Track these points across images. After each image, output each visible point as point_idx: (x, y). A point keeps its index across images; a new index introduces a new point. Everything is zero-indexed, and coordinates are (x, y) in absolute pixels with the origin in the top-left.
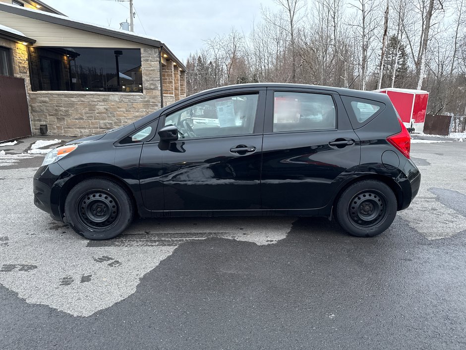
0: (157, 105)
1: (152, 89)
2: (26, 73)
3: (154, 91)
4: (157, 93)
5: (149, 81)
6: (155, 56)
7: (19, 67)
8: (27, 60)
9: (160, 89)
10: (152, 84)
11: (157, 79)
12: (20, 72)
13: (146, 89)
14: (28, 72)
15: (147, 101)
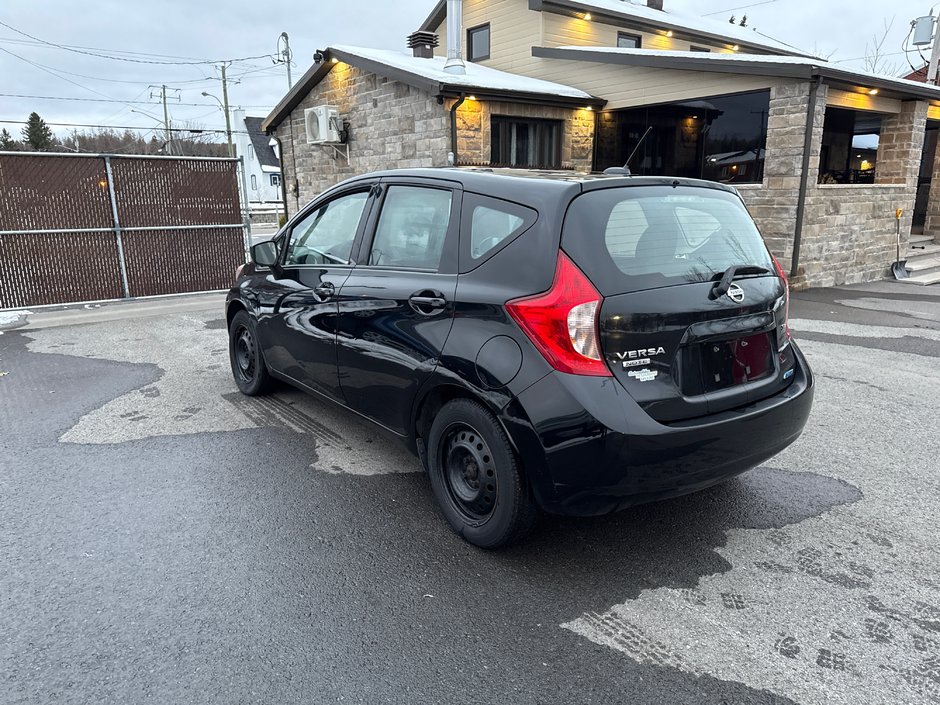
0: (787, 210)
1: (782, 174)
2: (586, 157)
3: (785, 179)
4: (792, 183)
5: (777, 157)
6: (799, 99)
7: (573, 148)
8: (591, 135)
9: (799, 172)
10: (782, 163)
11: (796, 151)
12: (573, 157)
13: (769, 175)
14: (590, 156)
15: (768, 201)
